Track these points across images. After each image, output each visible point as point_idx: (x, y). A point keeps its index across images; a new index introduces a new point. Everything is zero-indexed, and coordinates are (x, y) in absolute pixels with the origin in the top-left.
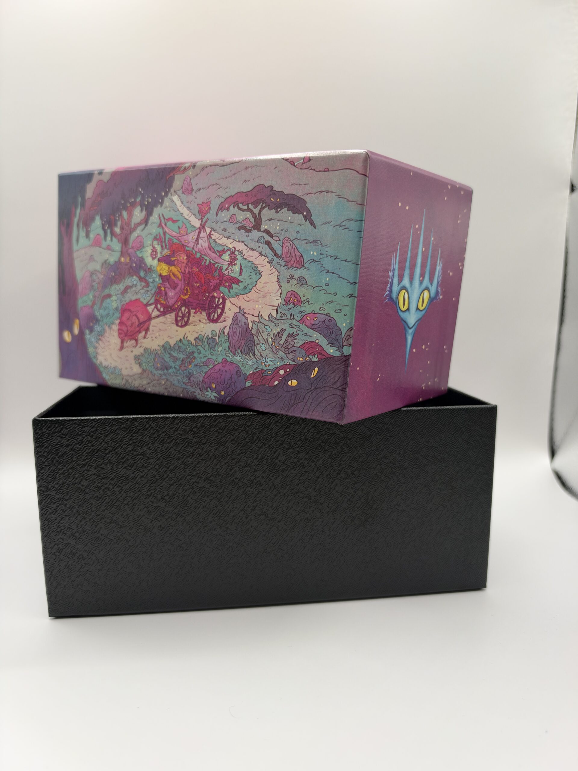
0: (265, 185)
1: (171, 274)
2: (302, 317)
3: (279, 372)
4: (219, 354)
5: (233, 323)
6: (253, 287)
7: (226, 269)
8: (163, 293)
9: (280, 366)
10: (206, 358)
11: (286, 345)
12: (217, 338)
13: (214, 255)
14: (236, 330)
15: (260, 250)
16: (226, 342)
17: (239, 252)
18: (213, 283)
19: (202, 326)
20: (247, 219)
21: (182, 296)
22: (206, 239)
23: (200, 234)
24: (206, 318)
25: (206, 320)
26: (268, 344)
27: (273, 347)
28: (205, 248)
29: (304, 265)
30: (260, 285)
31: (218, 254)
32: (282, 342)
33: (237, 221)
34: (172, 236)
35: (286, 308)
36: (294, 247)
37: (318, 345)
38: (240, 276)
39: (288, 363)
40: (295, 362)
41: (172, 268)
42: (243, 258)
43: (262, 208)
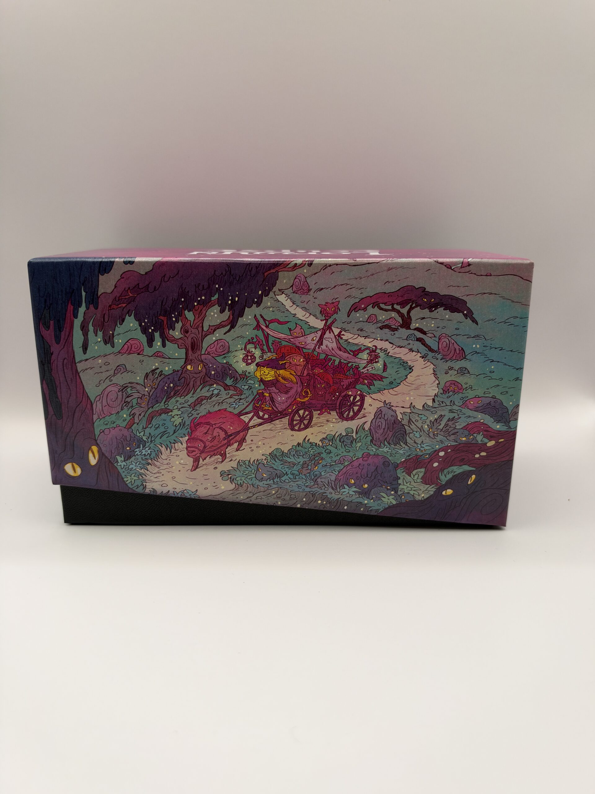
0: (414, 287)
1: (280, 378)
2: (464, 402)
3: (438, 454)
4: (357, 449)
5: (376, 418)
6: (401, 381)
7: (365, 368)
8: (268, 399)
9: (440, 449)
10: (339, 456)
11: (445, 429)
12: (354, 435)
13: (345, 355)
14: (380, 423)
15: (410, 347)
16: (367, 437)
17: (382, 350)
18: (345, 382)
19: (332, 426)
20: (391, 319)
21: (299, 399)
22: (334, 340)
23: (324, 334)
24: (337, 417)
25: (336, 419)
26: (424, 431)
27: (429, 433)
28: (332, 349)
29: (465, 357)
30: (410, 378)
31: (352, 353)
32: (441, 427)
33: (378, 320)
34: (279, 339)
35: (445, 396)
36: (453, 341)
37: (483, 423)
38: (383, 372)
39: (449, 445)
40: (457, 442)
41: (282, 372)
42: (387, 355)
43: (411, 309)
